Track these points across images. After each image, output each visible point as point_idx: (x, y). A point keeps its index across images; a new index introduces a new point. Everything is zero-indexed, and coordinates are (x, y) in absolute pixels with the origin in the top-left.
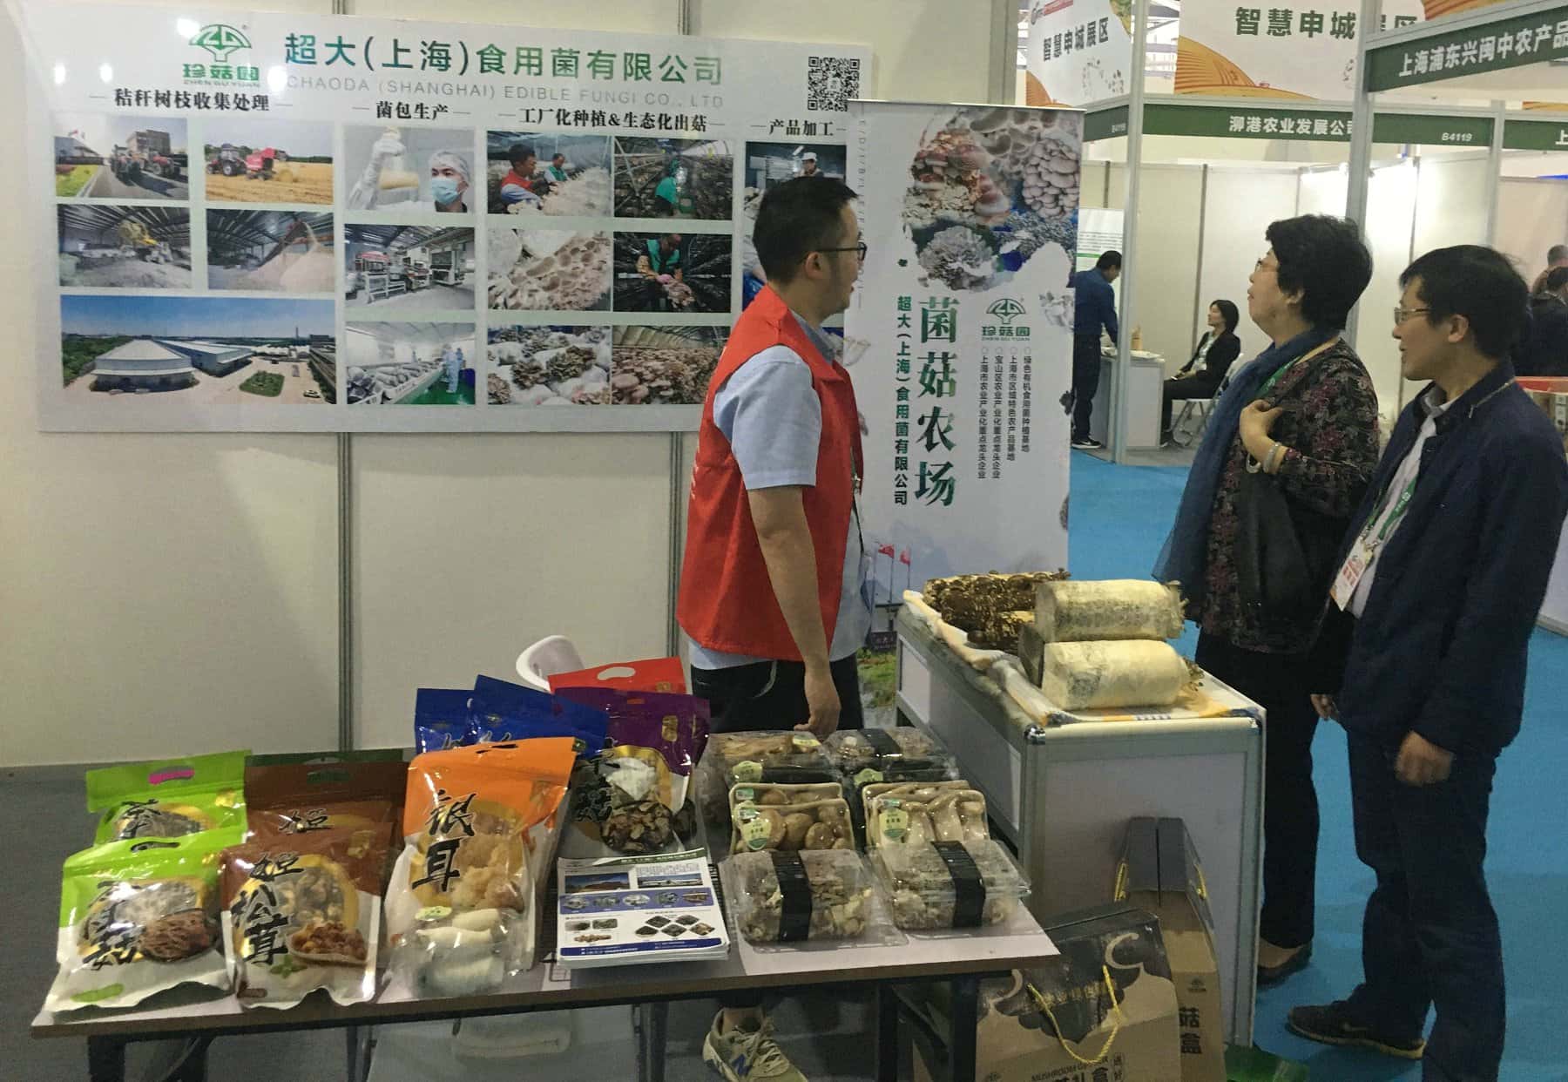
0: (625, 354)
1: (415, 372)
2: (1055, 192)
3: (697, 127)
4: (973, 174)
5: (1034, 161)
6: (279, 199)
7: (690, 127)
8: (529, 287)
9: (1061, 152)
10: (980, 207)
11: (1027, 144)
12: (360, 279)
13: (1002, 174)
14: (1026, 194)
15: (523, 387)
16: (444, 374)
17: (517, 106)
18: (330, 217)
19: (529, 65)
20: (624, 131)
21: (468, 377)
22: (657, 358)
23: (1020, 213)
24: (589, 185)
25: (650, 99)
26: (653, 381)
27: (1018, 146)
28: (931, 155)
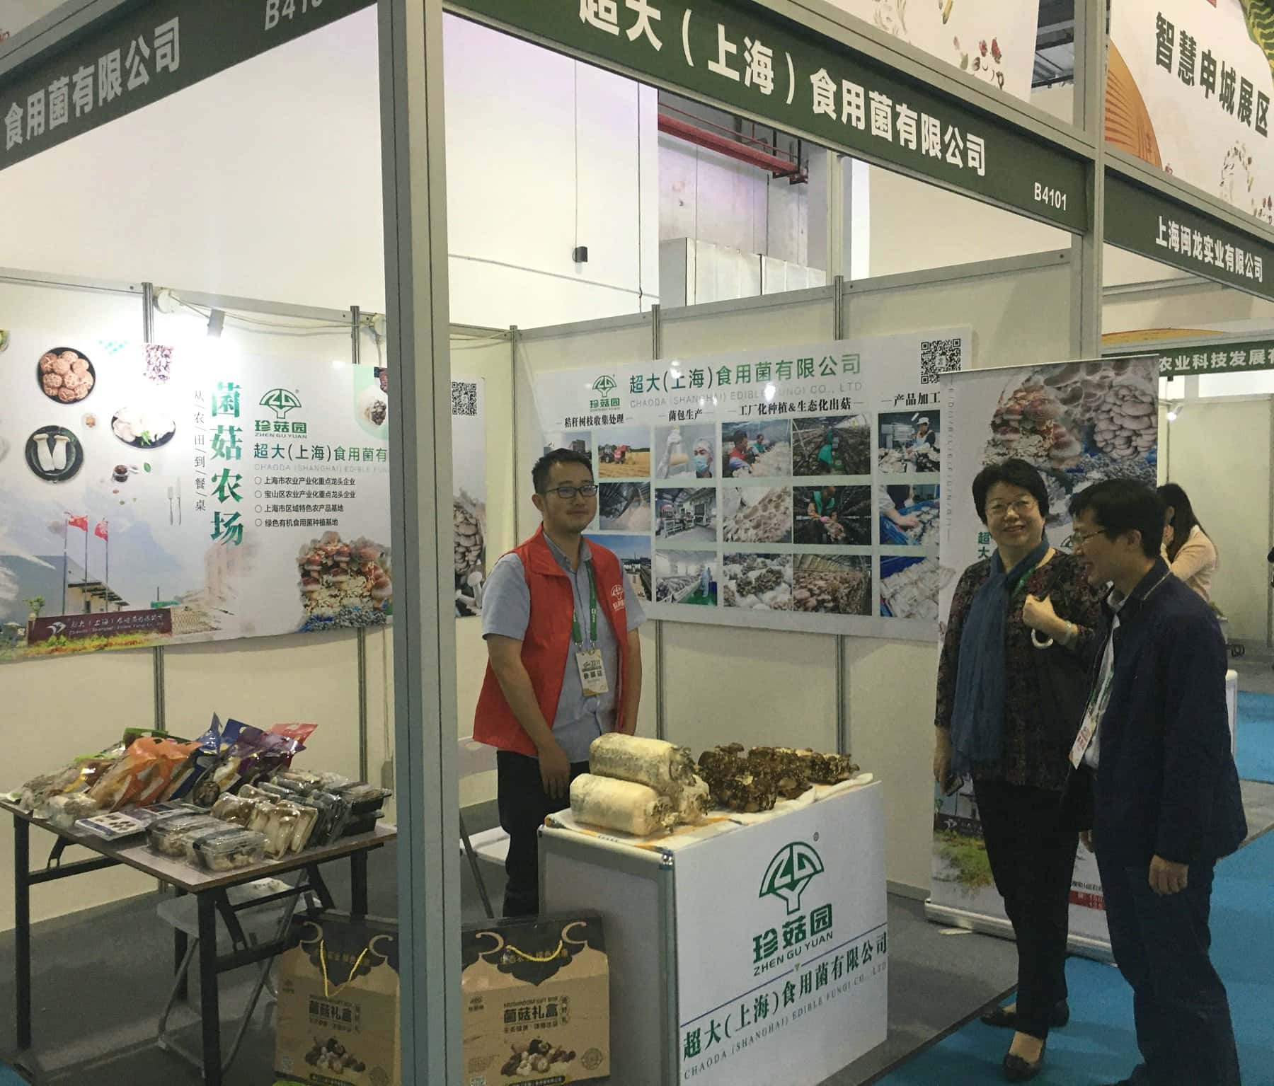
0: (801, 574)
1: (687, 582)
2: (1126, 434)
3: (844, 407)
4: (1048, 423)
5: (1105, 408)
6: (628, 475)
7: (840, 407)
8: (744, 527)
9: (1135, 397)
10: (1054, 452)
11: (1099, 393)
12: (662, 523)
13: (1074, 421)
14: (1098, 438)
15: (742, 595)
16: (701, 585)
17: (736, 405)
18: (649, 484)
19: (743, 377)
20: (798, 414)
21: (713, 587)
22: (821, 578)
23: (1092, 456)
24: (778, 454)
25: (814, 389)
26: (819, 595)
27: (1089, 395)
28: (1009, 411)
